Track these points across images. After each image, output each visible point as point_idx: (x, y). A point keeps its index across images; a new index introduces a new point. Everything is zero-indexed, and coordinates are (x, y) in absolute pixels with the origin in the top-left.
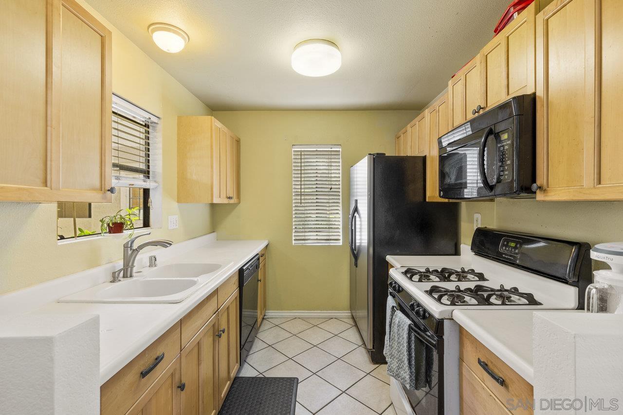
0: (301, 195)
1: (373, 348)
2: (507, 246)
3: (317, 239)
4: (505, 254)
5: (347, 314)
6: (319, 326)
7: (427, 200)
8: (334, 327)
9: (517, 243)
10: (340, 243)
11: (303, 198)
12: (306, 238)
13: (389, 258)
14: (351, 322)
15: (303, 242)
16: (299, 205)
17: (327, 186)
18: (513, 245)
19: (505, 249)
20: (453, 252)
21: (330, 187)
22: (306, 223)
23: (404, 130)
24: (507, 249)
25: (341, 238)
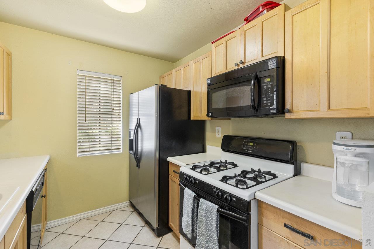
0: (86, 113)
1: (159, 226)
2: (247, 145)
3: (100, 150)
4: (247, 150)
5: (126, 204)
6: (105, 220)
7: (192, 119)
8: (119, 217)
9: (254, 143)
10: (121, 151)
11: (87, 115)
12: (91, 149)
13: (170, 159)
14: (131, 209)
15: (88, 153)
16: (84, 122)
17: (110, 107)
18: (251, 144)
19: (247, 147)
20: (201, 151)
21: (112, 108)
22: (90, 137)
23: (169, 73)
24: (248, 147)
25: (121, 147)
